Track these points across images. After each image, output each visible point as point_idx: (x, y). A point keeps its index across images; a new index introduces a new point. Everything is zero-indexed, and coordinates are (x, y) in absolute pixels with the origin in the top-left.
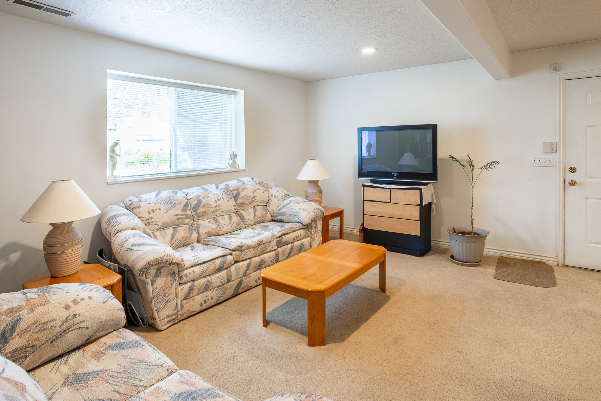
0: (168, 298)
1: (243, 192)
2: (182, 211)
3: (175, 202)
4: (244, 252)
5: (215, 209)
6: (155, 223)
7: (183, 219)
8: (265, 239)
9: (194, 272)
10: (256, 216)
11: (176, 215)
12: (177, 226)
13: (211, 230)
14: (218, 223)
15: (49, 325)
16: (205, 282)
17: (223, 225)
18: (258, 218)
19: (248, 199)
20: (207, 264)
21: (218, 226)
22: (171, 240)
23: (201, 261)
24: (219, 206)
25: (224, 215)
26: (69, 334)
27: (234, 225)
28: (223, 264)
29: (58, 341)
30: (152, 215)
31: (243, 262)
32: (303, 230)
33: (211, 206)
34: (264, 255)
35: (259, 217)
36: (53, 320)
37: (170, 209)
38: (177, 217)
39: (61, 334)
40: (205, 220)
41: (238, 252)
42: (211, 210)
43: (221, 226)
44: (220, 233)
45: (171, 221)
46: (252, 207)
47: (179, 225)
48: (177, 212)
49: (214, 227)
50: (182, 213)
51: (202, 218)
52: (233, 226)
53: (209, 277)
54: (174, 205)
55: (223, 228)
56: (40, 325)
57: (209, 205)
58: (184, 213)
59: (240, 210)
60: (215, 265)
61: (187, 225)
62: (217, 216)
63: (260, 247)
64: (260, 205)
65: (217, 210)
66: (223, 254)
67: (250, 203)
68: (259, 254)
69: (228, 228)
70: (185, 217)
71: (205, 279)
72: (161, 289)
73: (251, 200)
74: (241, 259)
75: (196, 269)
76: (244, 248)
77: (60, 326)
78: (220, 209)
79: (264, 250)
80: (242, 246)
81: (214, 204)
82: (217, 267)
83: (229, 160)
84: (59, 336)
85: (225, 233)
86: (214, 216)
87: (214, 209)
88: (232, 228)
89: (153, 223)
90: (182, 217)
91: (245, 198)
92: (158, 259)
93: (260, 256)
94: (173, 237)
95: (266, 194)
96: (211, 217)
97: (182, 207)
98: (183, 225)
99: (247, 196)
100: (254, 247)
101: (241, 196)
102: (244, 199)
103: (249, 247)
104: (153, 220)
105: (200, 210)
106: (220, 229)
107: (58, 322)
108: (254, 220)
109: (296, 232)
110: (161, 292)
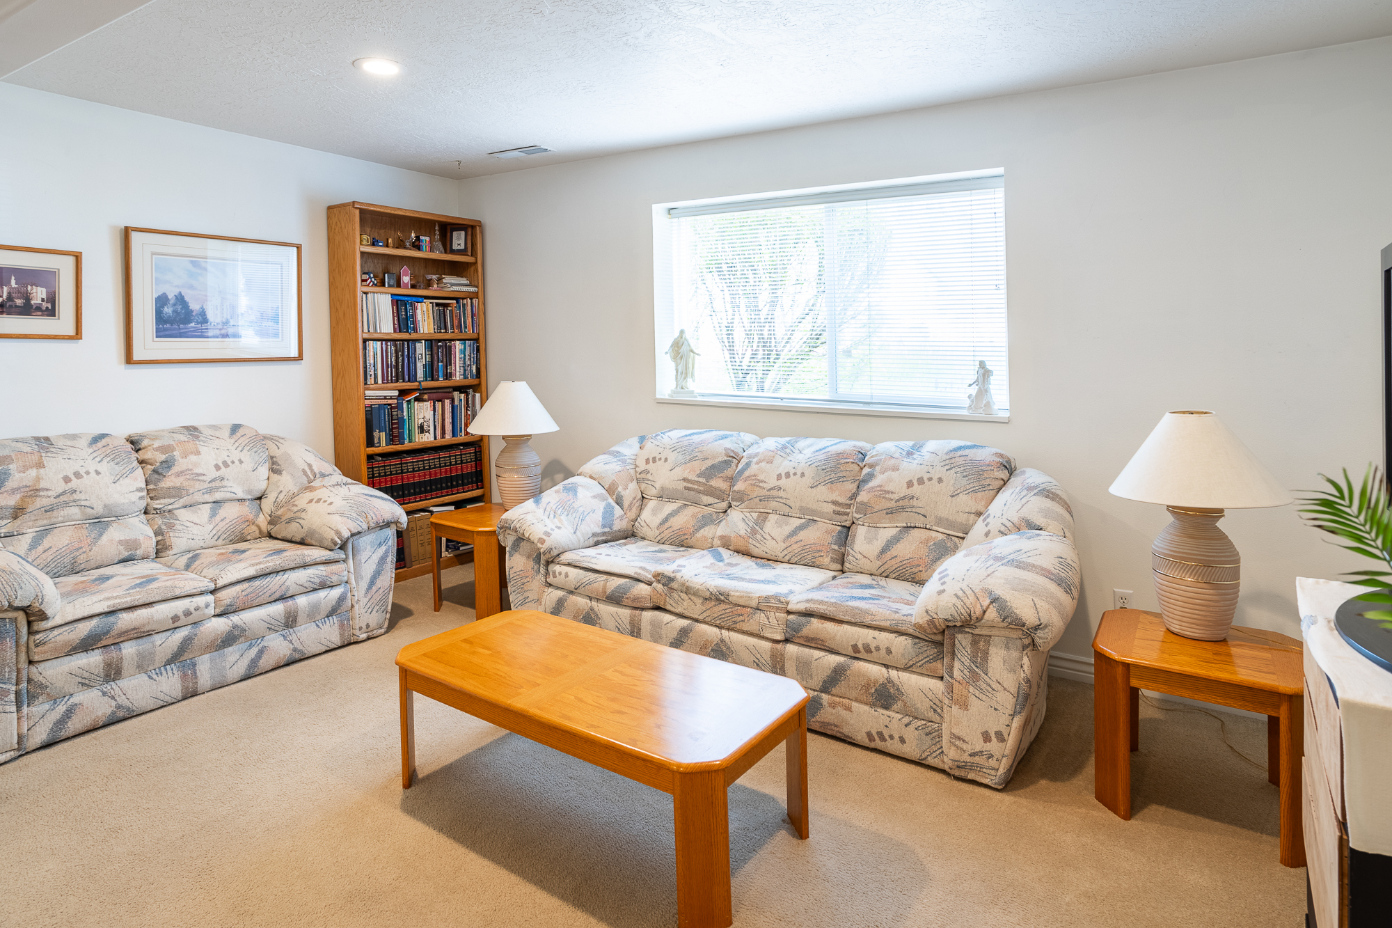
0: (526, 594)
1: (882, 476)
2: (699, 476)
3: (696, 454)
4: (675, 595)
5: (768, 493)
6: (652, 483)
7: (698, 492)
8: (738, 594)
9: (567, 575)
10: (889, 555)
11: (685, 480)
12: (690, 504)
13: (733, 535)
14: (757, 528)
15: (293, 508)
16: (587, 609)
17: (767, 537)
18: (893, 562)
19: (883, 497)
20: (597, 575)
21: (754, 532)
22: (661, 524)
23: (586, 564)
24: (780, 488)
25: (793, 515)
27: (795, 546)
28: (622, 594)
29: (287, 524)
30: (651, 466)
31: (674, 618)
32: (910, 641)
33: (761, 484)
34: (734, 635)
35: (898, 560)
37: (681, 464)
38: (685, 484)
40: (744, 510)
41: (662, 587)
42: (758, 492)
43: (758, 536)
44: (755, 551)
45: (675, 488)
46: (898, 525)
47: (695, 503)
48: (686, 475)
49: (742, 533)
50: (696, 479)
51: (738, 504)
52: (790, 549)
53: (596, 603)
54: (691, 460)
55: (762, 543)
57: (759, 480)
58: (703, 480)
59: (860, 523)
60: (605, 586)
61: (709, 509)
62: (775, 512)
63: (723, 606)
64: (934, 528)
65: (774, 497)
66: (636, 576)
67: (891, 512)
68: (718, 622)
69: (773, 547)
70: (702, 488)
71: (589, 601)
72: (518, 573)
73: (893, 504)
74: (668, 607)
75: (573, 572)
76: (674, 585)
77: (294, 513)
78: (781, 498)
79: (736, 623)
80: (671, 580)
81: (772, 482)
82: (609, 591)
83: (970, 385)
84: (290, 521)
85: (764, 555)
86: (766, 511)
87: (765, 493)
88: (786, 552)
89: (649, 482)
90: (696, 487)
91: (876, 493)
92: (508, 520)
93: (723, 631)
94: (666, 519)
95: (967, 502)
96: (758, 510)
97: (704, 468)
98: (701, 506)
99: (886, 489)
100: (706, 599)
101: (871, 484)
102: (873, 494)
103: (687, 590)
104: (649, 476)
105: (740, 486)
106: (754, 543)
108: (880, 563)
109: (876, 633)
110: (518, 577)
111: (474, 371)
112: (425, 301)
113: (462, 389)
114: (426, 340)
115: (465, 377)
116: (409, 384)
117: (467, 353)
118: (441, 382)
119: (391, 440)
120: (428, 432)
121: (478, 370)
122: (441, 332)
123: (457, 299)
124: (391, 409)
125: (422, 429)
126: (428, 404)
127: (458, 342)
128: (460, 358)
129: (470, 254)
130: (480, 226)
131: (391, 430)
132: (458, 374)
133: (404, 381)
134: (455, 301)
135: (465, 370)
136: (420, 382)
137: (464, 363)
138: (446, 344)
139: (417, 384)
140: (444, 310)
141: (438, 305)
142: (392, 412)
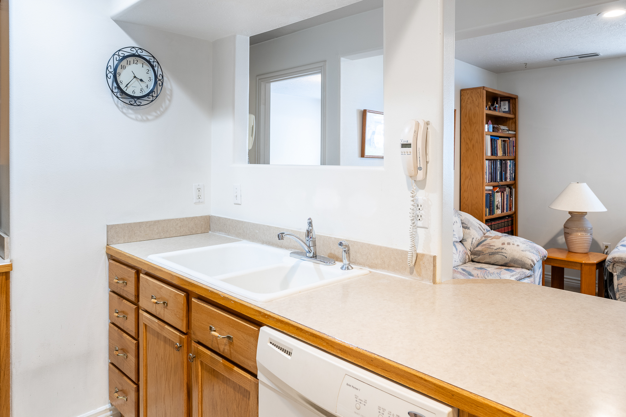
15: (492, 247)
26: (497, 255)
29: (492, 256)
36: (494, 246)
39: (494, 253)
56: (489, 245)
77: (495, 250)
84: (493, 254)
107: (495, 248)
111: (513, 177)
112: (499, 139)
113: (509, 186)
114: (500, 160)
115: (511, 180)
116: (495, 183)
117: (511, 167)
118: (503, 183)
119: (490, 214)
120: (499, 209)
121: (515, 175)
122: (503, 156)
123: (509, 138)
124: (490, 196)
125: (498, 208)
126: (500, 194)
127: (509, 161)
128: (509, 170)
129: (512, 113)
130: (517, 98)
131: (490, 207)
132: (508, 178)
133: (494, 182)
134: (508, 139)
135: (510, 176)
136: (498, 182)
137: (510, 172)
138: (506, 162)
139: (497, 183)
140: (505, 143)
141: (504, 141)
142: (490, 198)
